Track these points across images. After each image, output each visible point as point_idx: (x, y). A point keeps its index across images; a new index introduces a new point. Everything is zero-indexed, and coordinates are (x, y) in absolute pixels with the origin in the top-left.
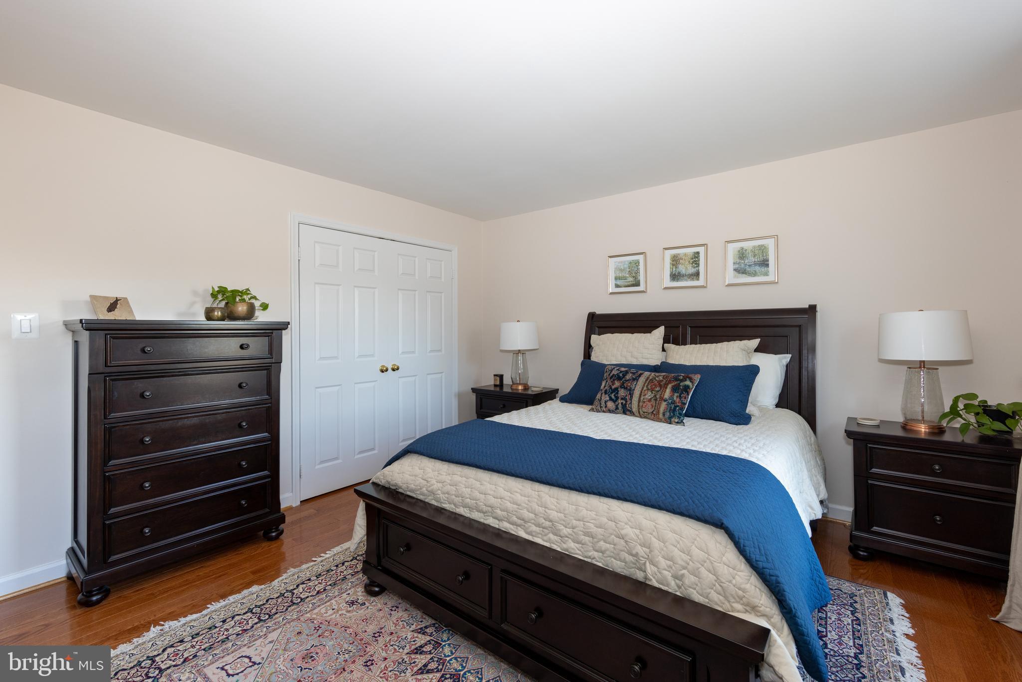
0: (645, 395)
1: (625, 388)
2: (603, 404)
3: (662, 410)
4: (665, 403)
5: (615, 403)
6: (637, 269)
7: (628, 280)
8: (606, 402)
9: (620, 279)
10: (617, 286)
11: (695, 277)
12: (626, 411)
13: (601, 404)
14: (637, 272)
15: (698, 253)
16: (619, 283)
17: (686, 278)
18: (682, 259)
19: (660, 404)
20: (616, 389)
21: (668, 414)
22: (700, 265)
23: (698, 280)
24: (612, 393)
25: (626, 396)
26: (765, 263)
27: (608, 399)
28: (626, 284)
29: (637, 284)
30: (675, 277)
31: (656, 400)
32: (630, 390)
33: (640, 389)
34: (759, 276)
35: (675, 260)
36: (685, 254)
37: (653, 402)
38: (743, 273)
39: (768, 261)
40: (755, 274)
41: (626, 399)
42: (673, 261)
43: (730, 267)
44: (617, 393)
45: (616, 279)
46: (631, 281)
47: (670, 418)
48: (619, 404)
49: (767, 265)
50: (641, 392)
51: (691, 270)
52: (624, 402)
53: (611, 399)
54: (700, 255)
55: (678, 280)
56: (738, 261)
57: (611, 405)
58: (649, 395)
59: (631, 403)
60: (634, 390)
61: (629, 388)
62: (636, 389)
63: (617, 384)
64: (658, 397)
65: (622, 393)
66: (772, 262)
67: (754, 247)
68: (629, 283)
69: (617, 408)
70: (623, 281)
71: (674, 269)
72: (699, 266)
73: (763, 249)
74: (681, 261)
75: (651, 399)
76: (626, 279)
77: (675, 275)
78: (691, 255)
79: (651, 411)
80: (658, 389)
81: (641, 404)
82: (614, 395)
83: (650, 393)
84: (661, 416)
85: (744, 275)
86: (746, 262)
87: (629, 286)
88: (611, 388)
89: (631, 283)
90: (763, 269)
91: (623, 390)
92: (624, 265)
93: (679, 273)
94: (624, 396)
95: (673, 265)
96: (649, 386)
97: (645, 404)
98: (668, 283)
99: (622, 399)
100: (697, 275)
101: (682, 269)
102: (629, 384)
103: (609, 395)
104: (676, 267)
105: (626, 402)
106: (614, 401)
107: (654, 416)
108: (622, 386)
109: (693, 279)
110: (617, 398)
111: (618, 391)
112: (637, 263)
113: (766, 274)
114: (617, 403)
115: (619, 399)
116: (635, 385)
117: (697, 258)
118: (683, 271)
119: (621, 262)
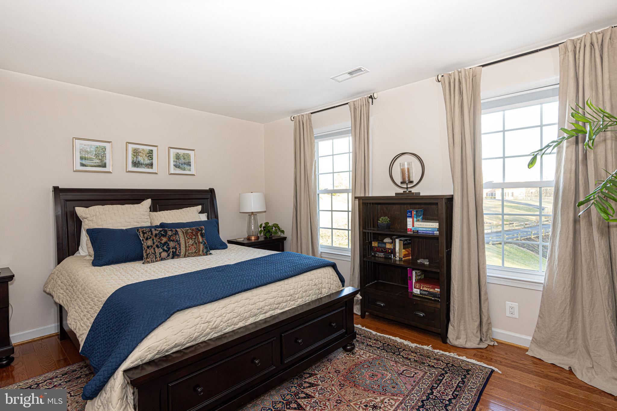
0: (189, 242)
1: (173, 241)
2: (158, 255)
3: (201, 249)
4: (202, 244)
5: (167, 252)
6: (104, 153)
7: (94, 162)
8: (160, 254)
9: (85, 160)
10: (83, 165)
11: (150, 166)
12: (175, 255)
13: (156, 256)
14: (104, 156)
15: (152, 151)
16: (84, 162)
17: (143, 166)
18: (141, 153)
19: (199, 246)
20: (166, 243)
21: (205, 250)
22: (154, 159)
23: (152, 168)
24: (163, 246)
25: (176, 246)
26: (189, 164)
27: (162, 251)
28: (93, 164)
29: (104, 166)
30: (136, 164)
31: (196, 244)
32: (177, 241)
33: (184, 239)
34: (186, 171)
35: (136, 153)
36: (143, 150)
37: (195, 245)
38: (178, 168)
39: (190, 163)
40: (184, 170)
41: (176, 248)
42: (134, 153)
43: (172, 163)
44: (168, 245)
45: (81, 158)
46: (98, 163)
47: (206, 252)
48: (170, 252)
49: (190, 165)
50: (185, 241)
51: (147, 161)
52: (174, 250)
53: (164, 250)
54: (153, 152)
55: (138, 167)
56: (176, 160)
57: (164, 254)
58: (191, 242)
59: (180, 249)
60: (180, 240)
61: (175, 240)
62: (181, 240)
63: (164, 240)
64: (196, 242)
65: (172, 244)
66: (192, 164)
67: (184, 154)
68: (95, 164)
69: (168, 255)
70: (89, 161)
71: (135, 159)
72: (152, 159)
73: (189, 156)
74: (140, 154)
75: (193, 244)
76: (92, 160)
77: (135, 163)
78: (147, 151)
79: (194, 251)
80: (194, 237)
81: (187, 248)
82: (166, 247)
83: (191, 241)
84: (201, 252)
85: (179, 169)
86: (180, 161)
87: (95, 166)
88: (161, 243)
89: (97, 164)
90: (188, 167)
91: (172, 242)
92: (91, 148)
93: (139, 162)
94: (174, 246)
95: (134, 155)
96: (188, 236)
97: (190, 248)
98: (131, 168)
99: (173, 248)
100: (151, 165)
101: (140, 159)
102: (175, 238)
103: (162, 248)
104: (136, 158)
105: (176, 249)
106: (167, 251)
107: (197, 254)
108: (169, 239)
109: (148, 168)
110: (169, 249)
111: (168, 244)
112: (104, 149)
113: (190, 170)
114: (169, 252)
115: (171, 249)
116: (179, 237)
117: (151, 154)
118: (142, 161)
119: (88, 145)
